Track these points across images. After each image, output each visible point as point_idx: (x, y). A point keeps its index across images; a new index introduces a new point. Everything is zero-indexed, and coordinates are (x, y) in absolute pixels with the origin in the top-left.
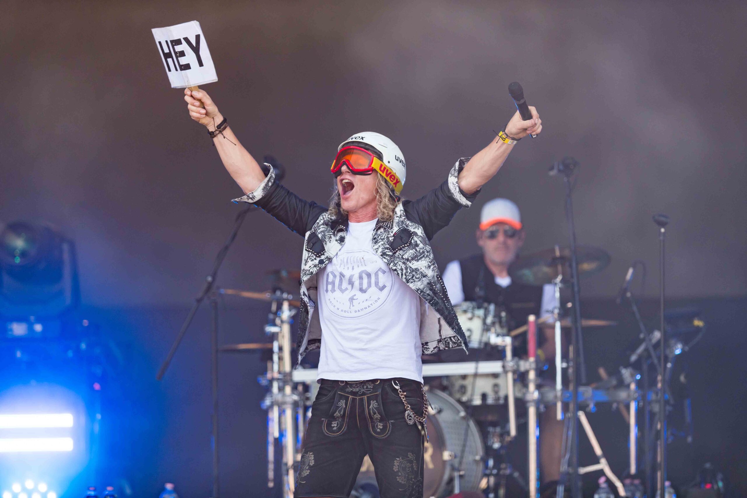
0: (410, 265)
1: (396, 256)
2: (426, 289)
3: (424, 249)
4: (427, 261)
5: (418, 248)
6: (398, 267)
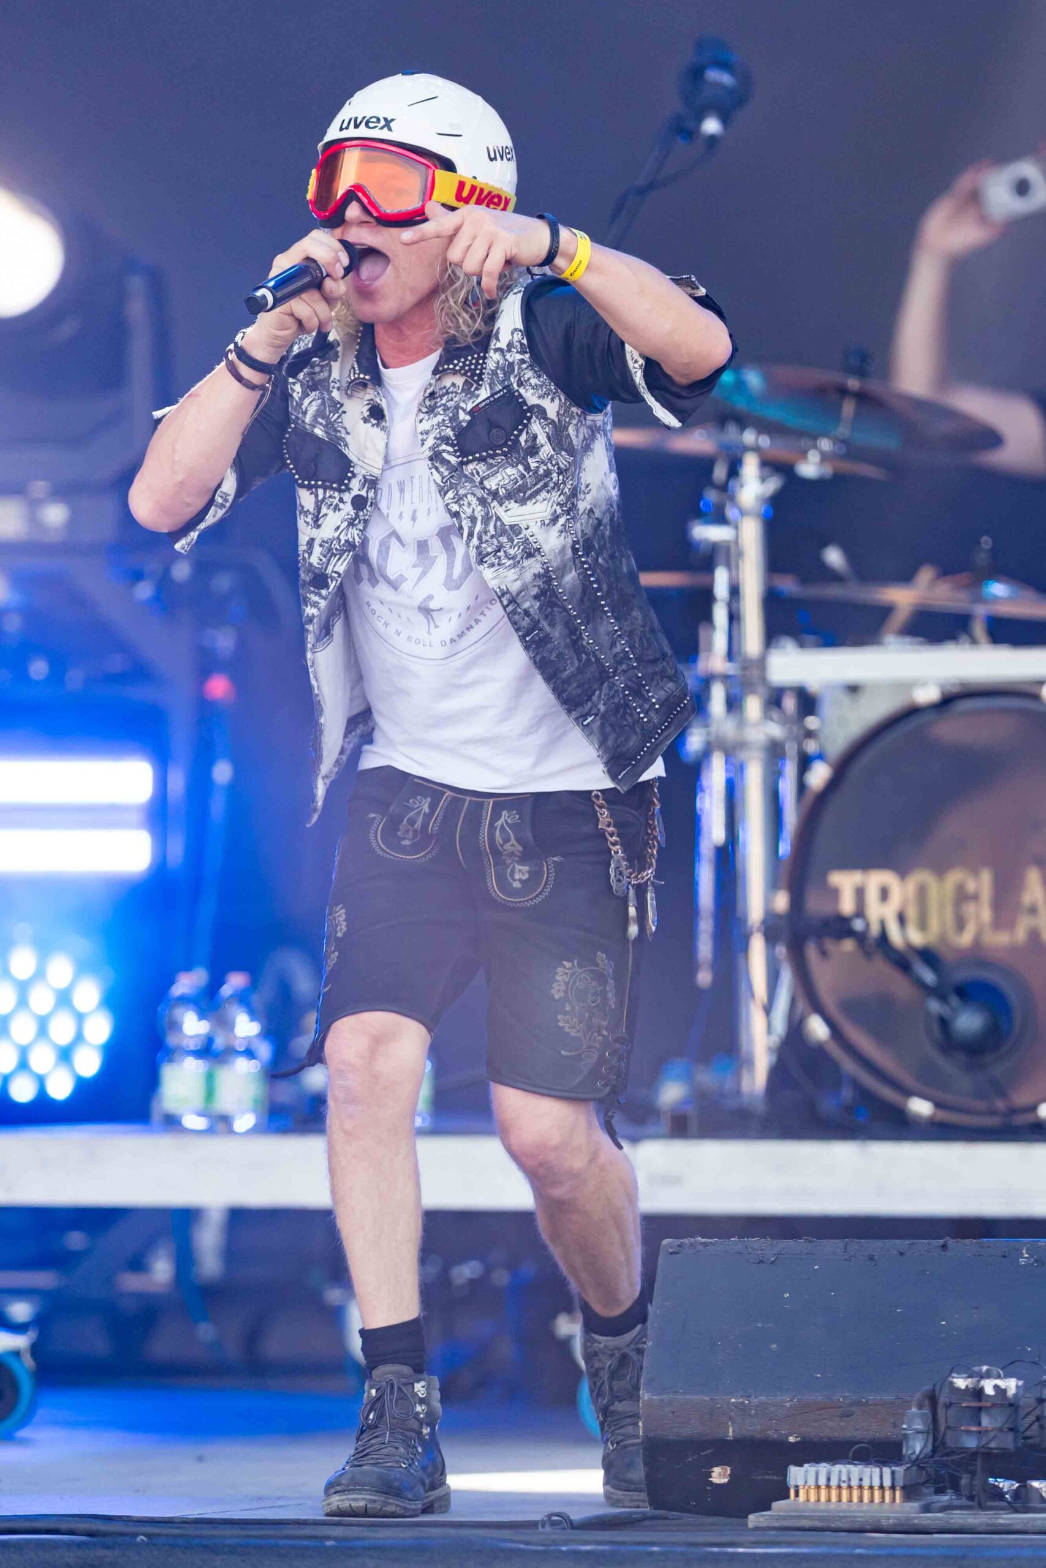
0: (500, 511)
1: (467, 473)
2: (524, 596)
3: (551, 463)
4: (551, 501)
5: (534, 461)
6: (465, 508)
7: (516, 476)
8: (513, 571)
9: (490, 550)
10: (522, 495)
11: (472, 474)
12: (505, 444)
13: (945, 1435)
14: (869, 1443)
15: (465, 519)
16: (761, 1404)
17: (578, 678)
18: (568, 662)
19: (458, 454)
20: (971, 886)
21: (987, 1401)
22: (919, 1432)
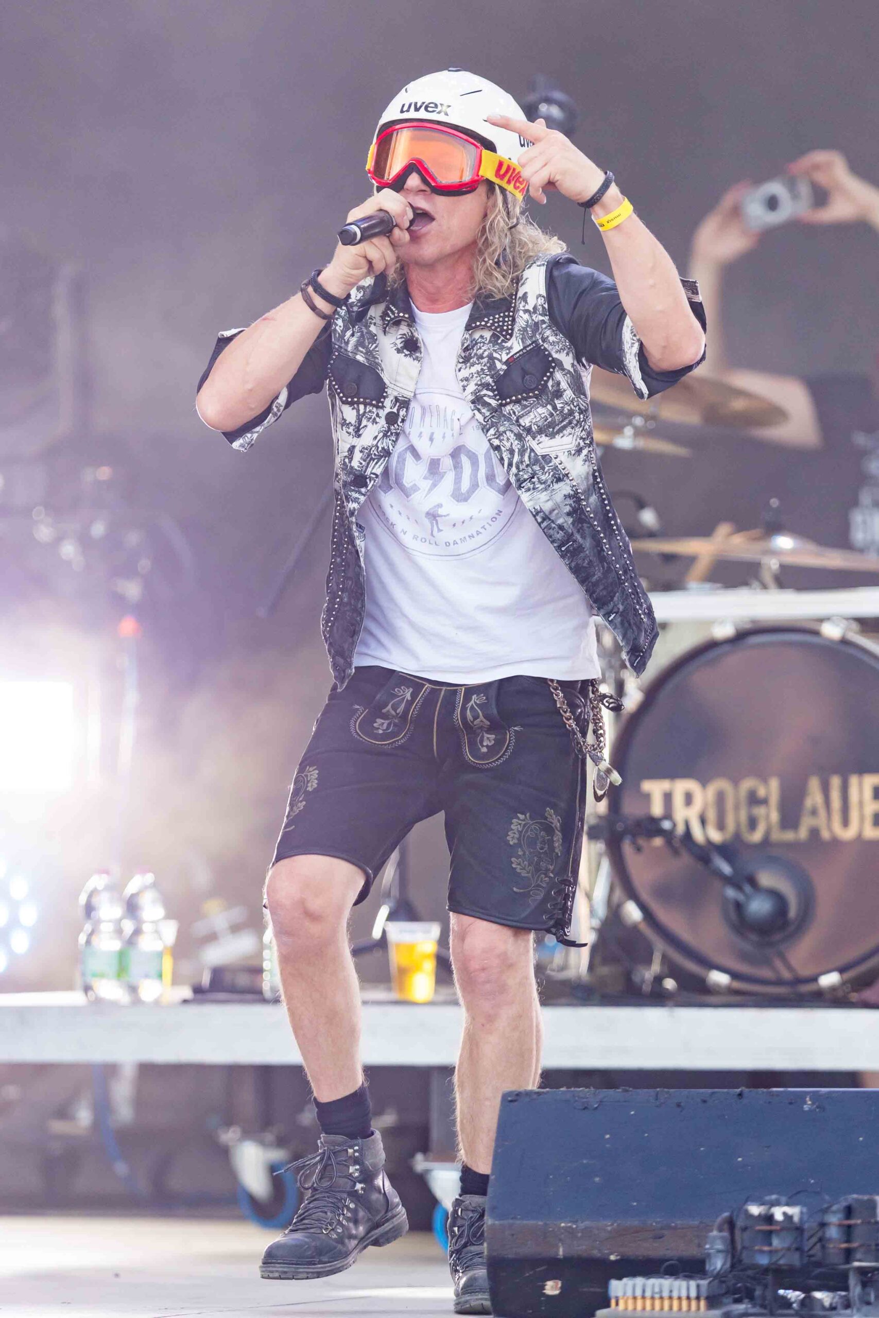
0: (533, 444)
1: (505, 413)
2: (558, 513)
3: (573, 405)
4: (575, 436)
5: (559, 402)
6: (505, 442)
7: (546, 414)
8: (545, 493)
9: (526, 477)
10: (551, 430)
11: (510, 414)
12: (536, 388)
13: (741, 1253)
14: (677, 1260)
15: (505, 451)
16: (586, 1228)
17: (603, 582)
18: (597, 568)
19: (498, 397)
20: (762, 792)
21: (776, 1225)
22: (719, 1251)
